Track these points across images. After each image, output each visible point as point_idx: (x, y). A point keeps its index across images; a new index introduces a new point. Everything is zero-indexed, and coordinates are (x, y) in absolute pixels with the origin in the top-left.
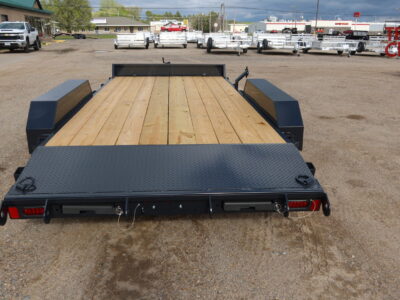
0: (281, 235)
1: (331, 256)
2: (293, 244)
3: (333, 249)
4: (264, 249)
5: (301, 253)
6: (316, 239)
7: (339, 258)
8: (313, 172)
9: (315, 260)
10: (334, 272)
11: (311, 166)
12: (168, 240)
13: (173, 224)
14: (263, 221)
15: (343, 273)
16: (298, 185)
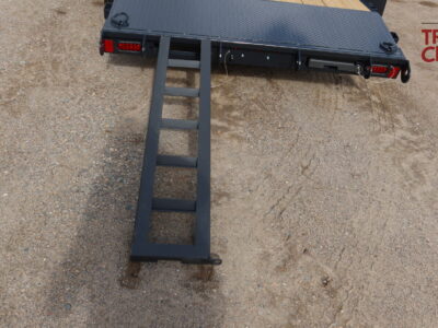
0: (351, 100)
1: (397, 121)
2: (363, 108)
3: (400, 117)
4: (336, 109)
5: (371, 117)
6: (384, 107)
7: (404, 123)
8: (396, 41)
9: (383, 122)
10: (399, 133)
11: (395, 36)
12: (247, 92)
13: (249, 80)
14: (334, 87)
15: (408, 135)
16: (381, 51)
